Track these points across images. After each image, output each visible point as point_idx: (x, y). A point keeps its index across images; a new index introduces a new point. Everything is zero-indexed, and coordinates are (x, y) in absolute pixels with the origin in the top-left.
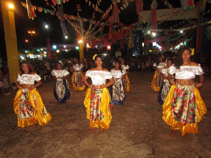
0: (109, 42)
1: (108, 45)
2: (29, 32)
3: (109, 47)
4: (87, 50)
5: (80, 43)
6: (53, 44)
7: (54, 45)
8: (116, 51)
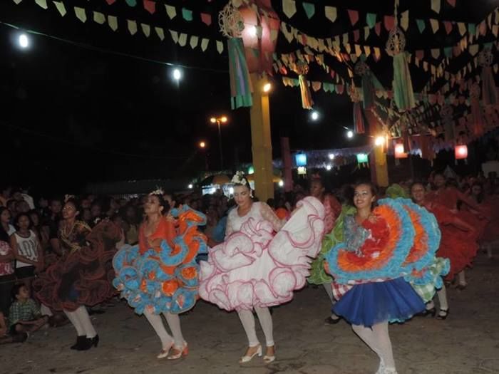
0: (462, 137)
1: (459, 145)
2: (213, 120)
3: (462, 151)
4: (397, 164)
5: (380, 146)
6: (298, 151)
7: (300, 153)
8: (485, 162)
